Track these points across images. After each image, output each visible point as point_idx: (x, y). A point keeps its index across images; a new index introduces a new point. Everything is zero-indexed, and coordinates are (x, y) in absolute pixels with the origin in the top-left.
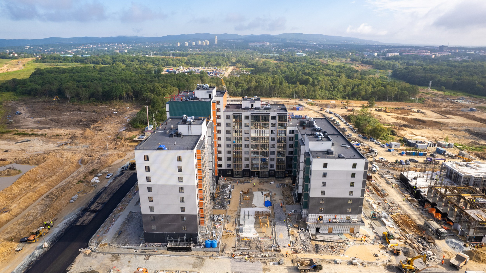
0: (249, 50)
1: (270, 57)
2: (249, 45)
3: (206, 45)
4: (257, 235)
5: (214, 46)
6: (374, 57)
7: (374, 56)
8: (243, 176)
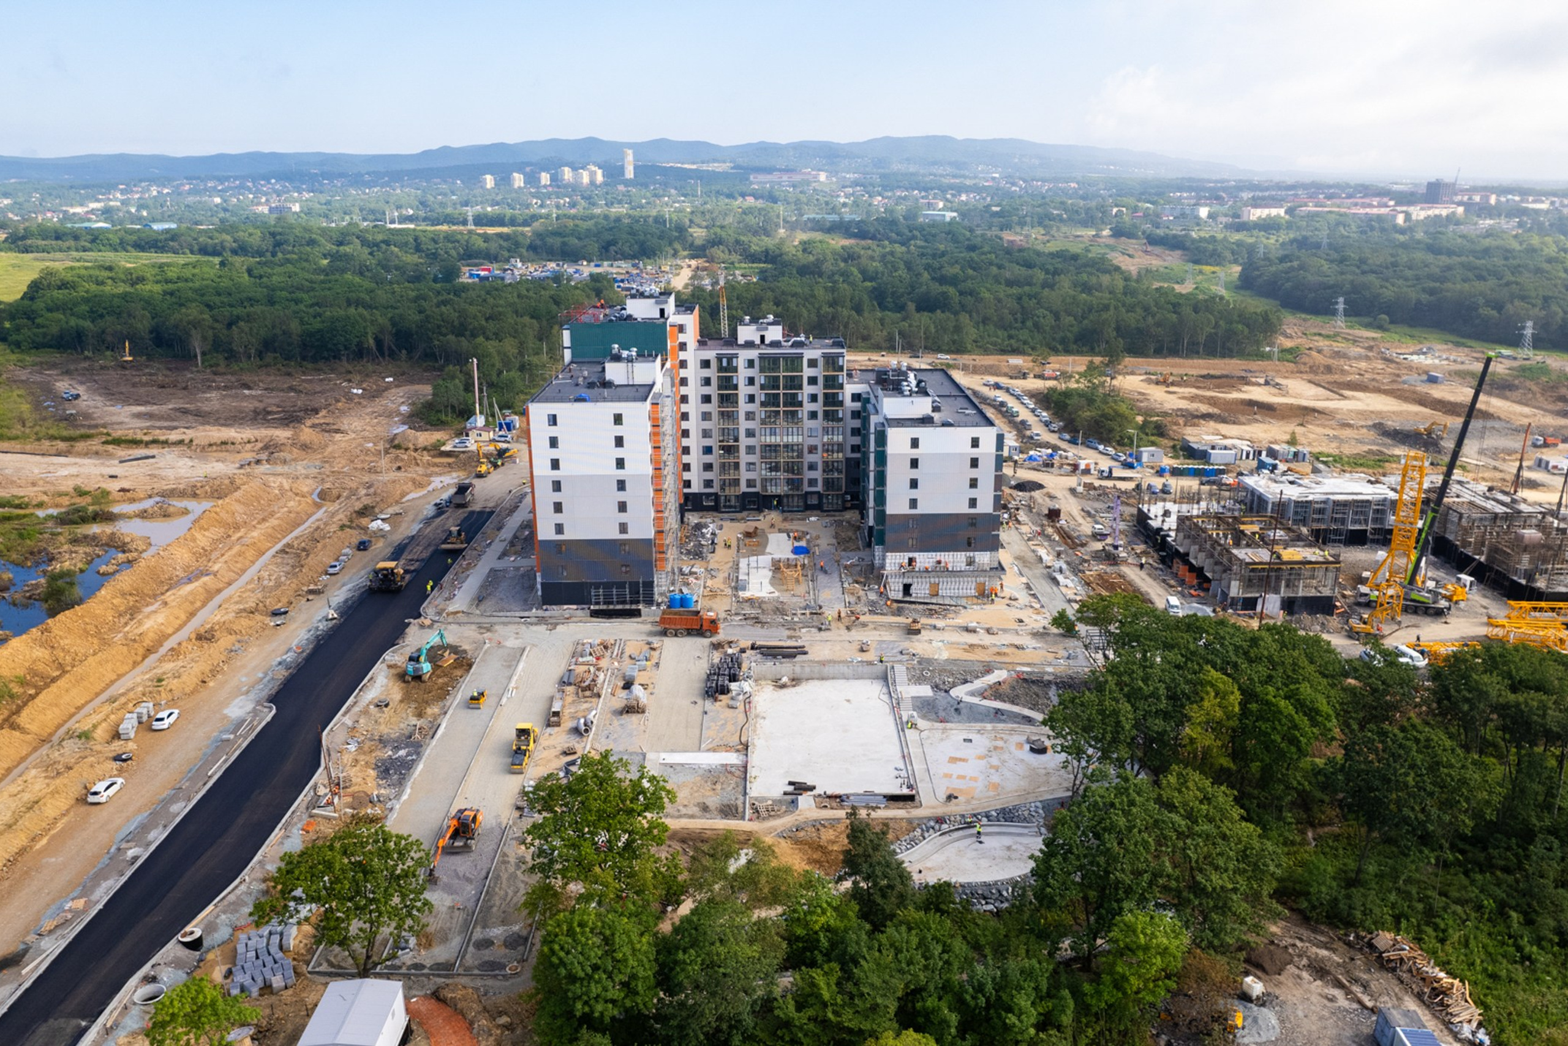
0: (750, 200)
1: (828, 225)
2: (751, 183)
3: (592, 182)
4: (777, 594)
5: (621, 188)
6: (1198, 222)
7: (1197, 217)
8: (743, 508)
